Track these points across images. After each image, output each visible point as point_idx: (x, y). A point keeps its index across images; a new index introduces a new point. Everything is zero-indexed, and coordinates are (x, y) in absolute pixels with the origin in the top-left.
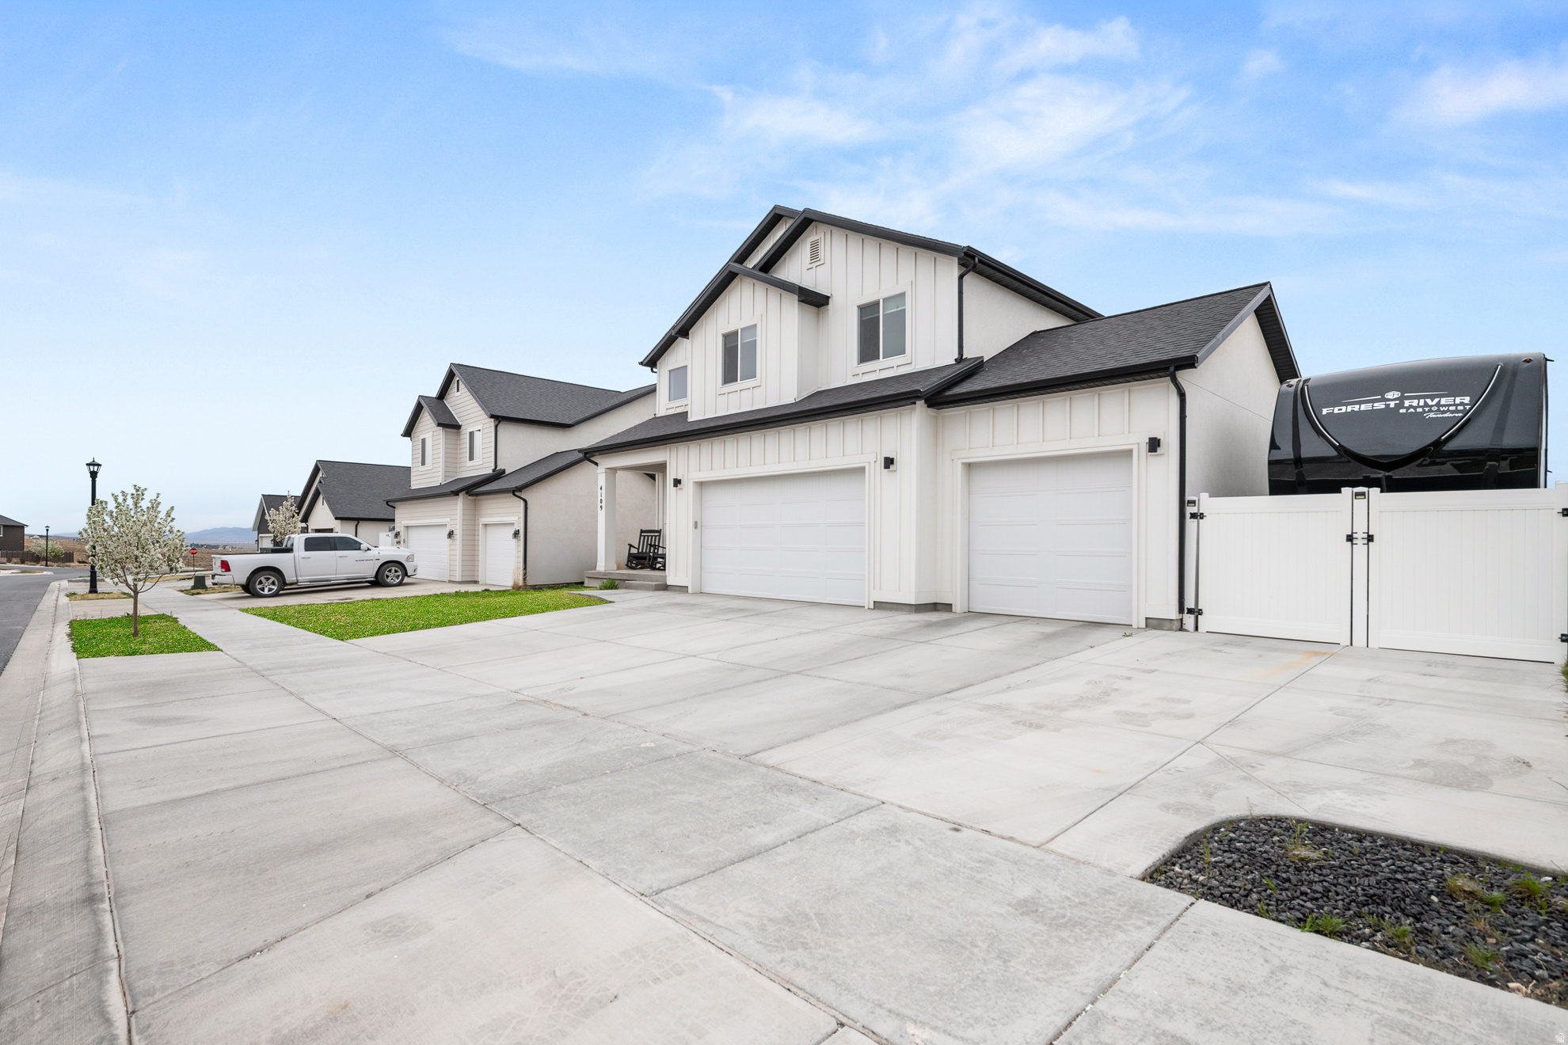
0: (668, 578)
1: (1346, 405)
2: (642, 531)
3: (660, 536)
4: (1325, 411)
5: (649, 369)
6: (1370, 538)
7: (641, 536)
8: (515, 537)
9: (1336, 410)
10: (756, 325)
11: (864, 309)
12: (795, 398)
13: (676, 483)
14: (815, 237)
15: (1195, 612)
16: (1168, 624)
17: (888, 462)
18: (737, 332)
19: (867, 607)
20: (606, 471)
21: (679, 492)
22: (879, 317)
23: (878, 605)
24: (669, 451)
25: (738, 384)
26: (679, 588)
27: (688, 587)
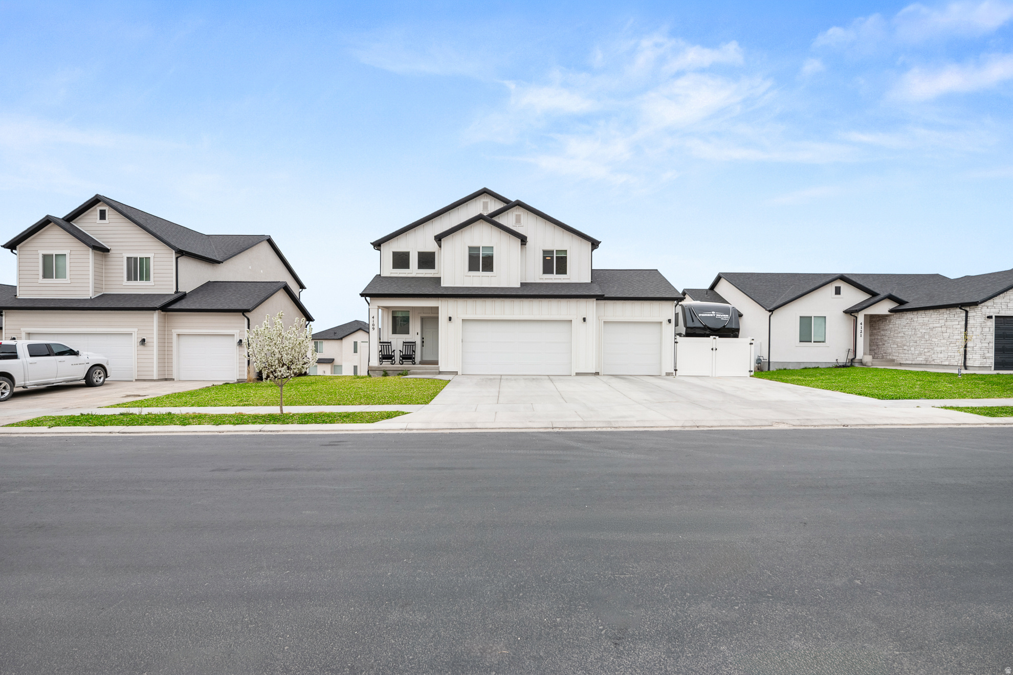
0: (440, 368)
2: (404, 343)
3: (415, 345)
4: (700, 315)
5: (373, 246)
6: (716, 349)
7: (404, 345)
8: (239, 344)
9: (703, 315)
10: (493, 247)
11: (545, 252)
12: (519, 286)
13: (450, 319)
14: (518, 213)
15: (676, 370)
16: (671, 374)
17: (584, 319)
18: (479, 248)
19: (572, 375)
20: (377, 307)
21: (450, 324)
22: (553, 257)
23: (577, 374)
24: (440, 302)
25: (481, 273)
26: (449, 373)
27: (458, 372)
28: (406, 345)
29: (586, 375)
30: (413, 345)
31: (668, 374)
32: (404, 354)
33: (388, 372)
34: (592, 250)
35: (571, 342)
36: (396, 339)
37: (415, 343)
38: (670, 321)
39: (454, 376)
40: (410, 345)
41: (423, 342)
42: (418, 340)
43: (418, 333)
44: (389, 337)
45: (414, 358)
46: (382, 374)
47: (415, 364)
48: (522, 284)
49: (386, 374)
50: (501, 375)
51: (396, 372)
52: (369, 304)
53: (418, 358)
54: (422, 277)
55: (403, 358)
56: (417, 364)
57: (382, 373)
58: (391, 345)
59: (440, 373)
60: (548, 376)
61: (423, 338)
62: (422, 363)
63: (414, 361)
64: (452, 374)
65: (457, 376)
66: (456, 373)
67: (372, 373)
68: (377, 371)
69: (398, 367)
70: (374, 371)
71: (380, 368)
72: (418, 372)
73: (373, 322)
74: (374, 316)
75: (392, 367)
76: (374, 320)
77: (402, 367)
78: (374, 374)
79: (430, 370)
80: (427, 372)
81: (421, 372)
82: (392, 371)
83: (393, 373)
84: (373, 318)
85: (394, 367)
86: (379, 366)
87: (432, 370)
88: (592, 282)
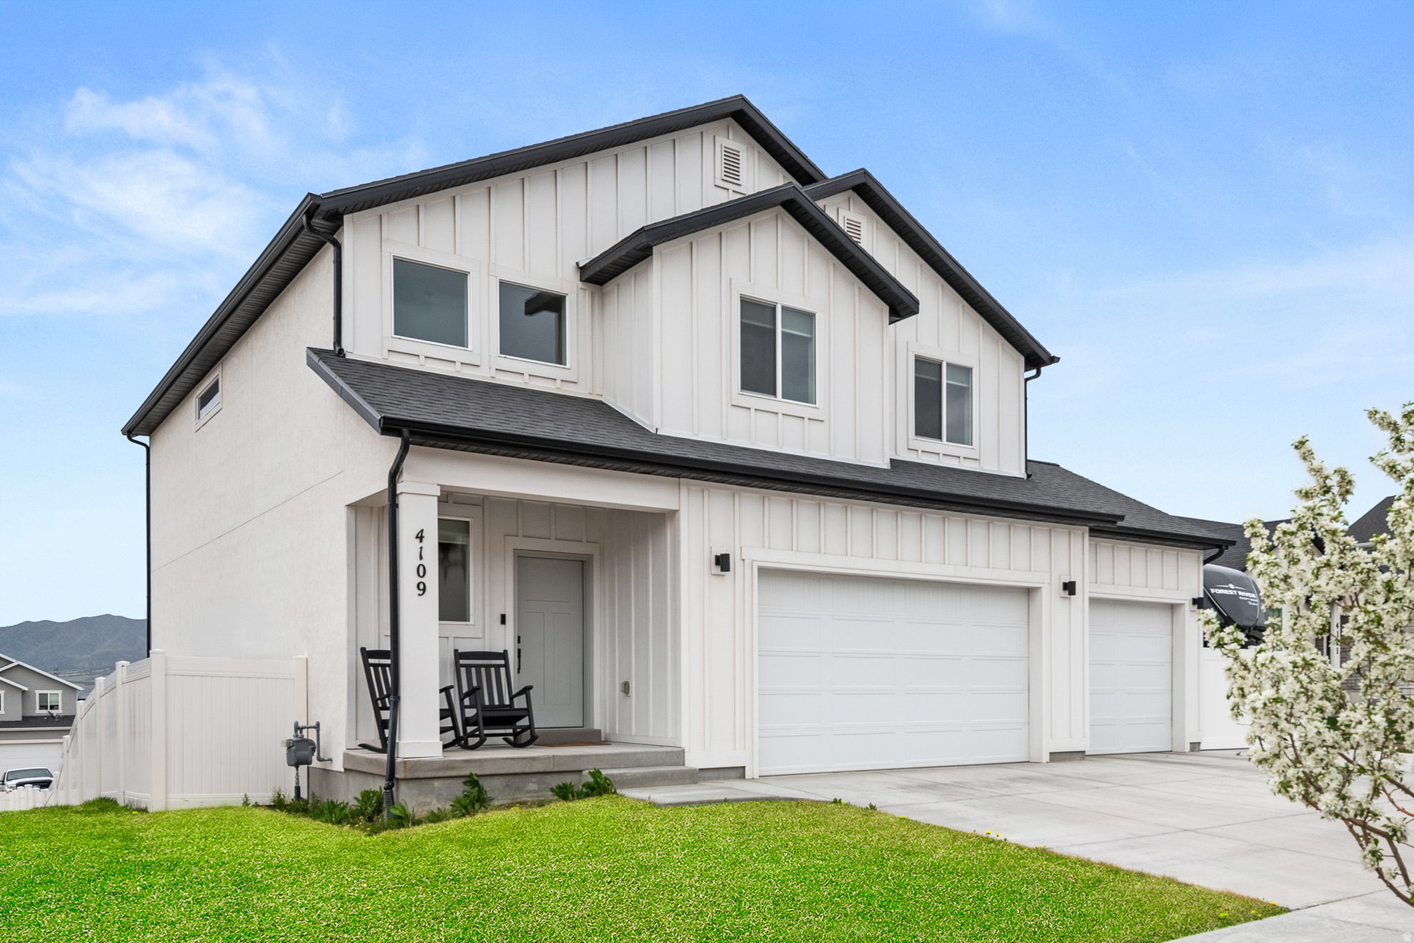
0: (686, 755)
1: (1219, 588)
2: (458, 655)
7: (457, 666)
9: (1216, 591)
10: (811, 316)
11: (918, 362)
12: (885, 462)
14: (852, 214)
16: (1197, 747)
17: (1069, 588)
18: (773, 308)
19: (1044, 761)
20: (436, 490)
21: (715, 581)
23: (1056, 757)
24: (684, 492)
25: (778, 403)
26: (716, 773)
27: (744, 767)
28: (468, 667)
30: (496, 667)
31: (1194, 747)
33: (488, 786)
35: (1028, 658)
37: (501, 655)
38: (1196, 603)
40: (487, 666)
41: (519, 653)
42: (509, 646)
43: (502, 617)
51: (517, 779)
61: (519, 640)
64: (725, 778)
66: (738, 773)
67: (414, 791)
68: (437, 783)
69: (533, 759)
70: (423, 781)
71: (453, 768)
72: (627, 777)
73: (421, 558)
74: (422, 531)
75: (508, 761)
76: (421, 548)
77: (549, 758)
78: (422, 799)
79: (652, 766)
80: (661, 772)
81: (639, 773)
82: (502, 779)
83: (508, 786)
84: (418, 540)
85: (518, 758)
86: (450, 761)
87: (657, 765)
88: (1029, 476)
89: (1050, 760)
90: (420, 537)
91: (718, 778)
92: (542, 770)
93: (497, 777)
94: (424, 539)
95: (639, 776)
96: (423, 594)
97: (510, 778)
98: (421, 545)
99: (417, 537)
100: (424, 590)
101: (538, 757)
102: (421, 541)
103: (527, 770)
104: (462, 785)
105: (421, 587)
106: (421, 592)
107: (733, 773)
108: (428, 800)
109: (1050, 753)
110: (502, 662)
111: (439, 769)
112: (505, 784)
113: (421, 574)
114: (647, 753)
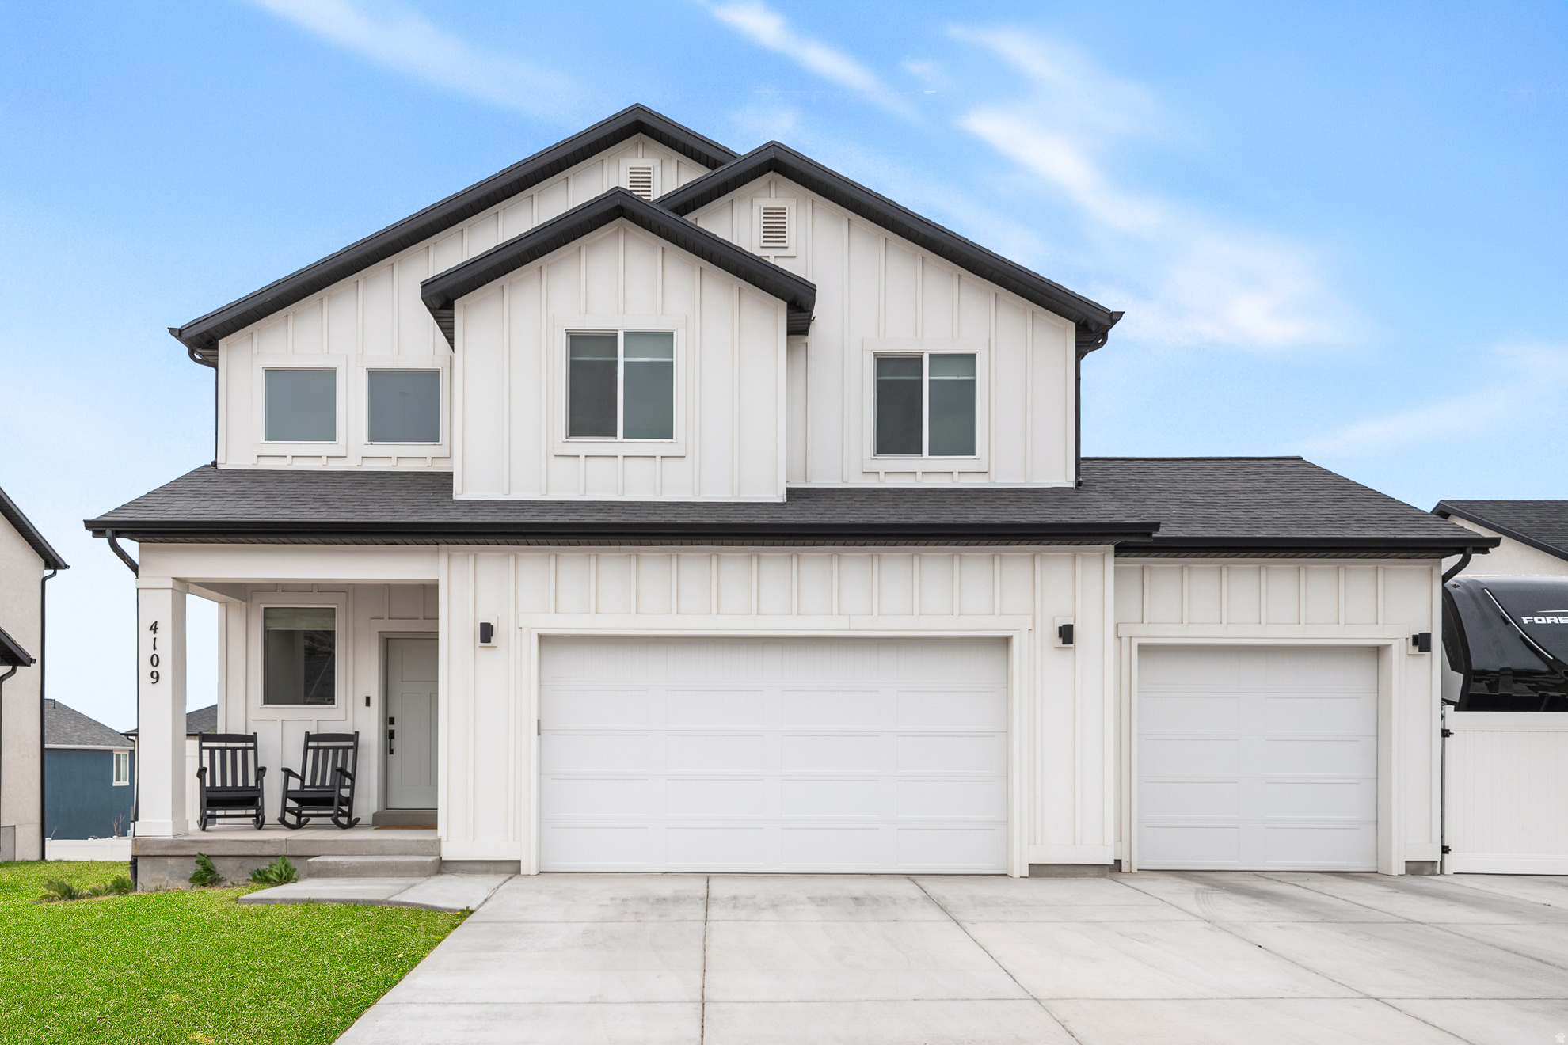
0: (443, 845)
1: (1545, 615)
2: (309, 737)
3: (356, 748)
4: (1526, 620)
7: (307, 748)
9: (1536, 619)
10: (668, 336)
11: (884, 362)
12: (780, 497)
13: (487, 632)
14: (773, 201)
15: (1445, 850)
16: (1428, 867)
17: (1066, 634)
18: (613, 337)
19: (1016, 875)
20: (170, 584)
21: (485, 654)
22: (921, 382)
23: (1038, 870)
24: (443, 560)
25: (620, 444)
26: (485, 866)
27: (520, 861)
28: (316, 749)
29: (1074, 876)
30: (346, 748)
31: (1416, 868)
32: (307, 783)
33: (219, 866)
34: (1080, 355)
35: (1007, 732)
36: (279, 723)
37: (354, 737)
38: (1422, 642)
39: (499, 879)
40: (336, 748)
41: (391, 735)
42: (369, 726)
43: (368, 699)
44: (252, 716)
45: (349, 802)
46: (191, 873)
47: (352, 825)
48: (791, 492)
49: (206, 875)
50: (708, 876)
51: (251, 861)
52: (135, 568)
53: (367, 802)
54: (385, 473)
55: (303, 802)
56: (365, 827)
57: (192, 868)
58: (255, 748)
59: (443, 867)
60: (910, 877)
61: (392, 721)
62: (382, 821)
63: (349, 815)
64: (496, 873)
65: (516, 880)
66: (512, 868)
67: (148, 867)
68: (170, 861)
69: (264, 842)
70: (156, 858)
71: (182, 848)
72: (343, 865)
73: (155, 649)
74: (156, 623)
75: (237, 843)
76: (155, 639)
77: (281, 841)
78: (155, 875)
79: (400, 854)
80: (384, 862)
81: (358, 862)
82: (235, 860)
83: (241, 867)
84: (152, 631)
85: (248, 841)
86: (180, 840)
87: (406, 854)
88: (1079, 484)
89: (1030, 873)
90: (154, 628)
91: (487, 872)
92: (273, 853)
93: (231, 858)
94: (157, 631)
95: (357, 865)
96: (156, 682)
97: (244, 859)
98: (155, 636)
99: (151, 629)
100: (158, 678)
101: (269, 840)
102: (155, 633)
103: (257, 853)
104: (195, 864)
105: (155, 675)
106: (155, 681)
107: (508, 867)
108: (161, 877)
109: (1030, 864)
110: (351, 744)
111: (168, 848)
112: (238, 865)
113: (155, 663)
114: (393, 841)
